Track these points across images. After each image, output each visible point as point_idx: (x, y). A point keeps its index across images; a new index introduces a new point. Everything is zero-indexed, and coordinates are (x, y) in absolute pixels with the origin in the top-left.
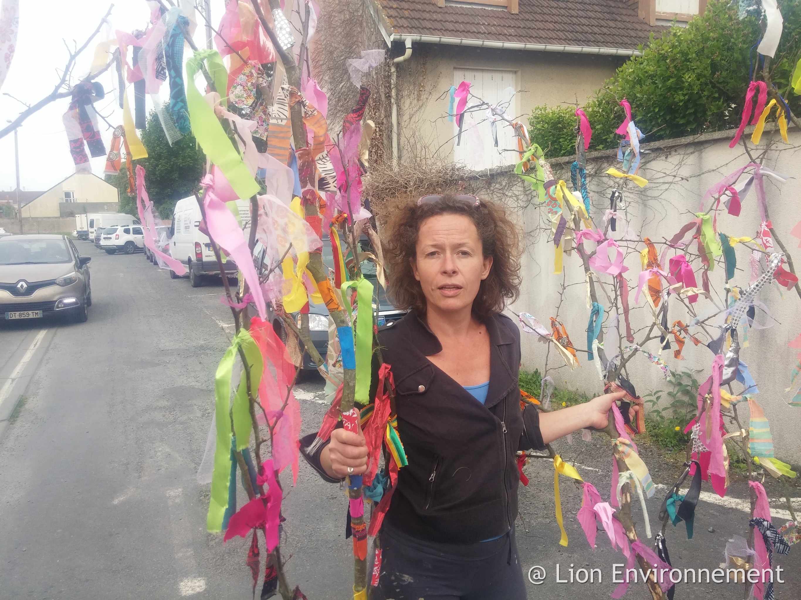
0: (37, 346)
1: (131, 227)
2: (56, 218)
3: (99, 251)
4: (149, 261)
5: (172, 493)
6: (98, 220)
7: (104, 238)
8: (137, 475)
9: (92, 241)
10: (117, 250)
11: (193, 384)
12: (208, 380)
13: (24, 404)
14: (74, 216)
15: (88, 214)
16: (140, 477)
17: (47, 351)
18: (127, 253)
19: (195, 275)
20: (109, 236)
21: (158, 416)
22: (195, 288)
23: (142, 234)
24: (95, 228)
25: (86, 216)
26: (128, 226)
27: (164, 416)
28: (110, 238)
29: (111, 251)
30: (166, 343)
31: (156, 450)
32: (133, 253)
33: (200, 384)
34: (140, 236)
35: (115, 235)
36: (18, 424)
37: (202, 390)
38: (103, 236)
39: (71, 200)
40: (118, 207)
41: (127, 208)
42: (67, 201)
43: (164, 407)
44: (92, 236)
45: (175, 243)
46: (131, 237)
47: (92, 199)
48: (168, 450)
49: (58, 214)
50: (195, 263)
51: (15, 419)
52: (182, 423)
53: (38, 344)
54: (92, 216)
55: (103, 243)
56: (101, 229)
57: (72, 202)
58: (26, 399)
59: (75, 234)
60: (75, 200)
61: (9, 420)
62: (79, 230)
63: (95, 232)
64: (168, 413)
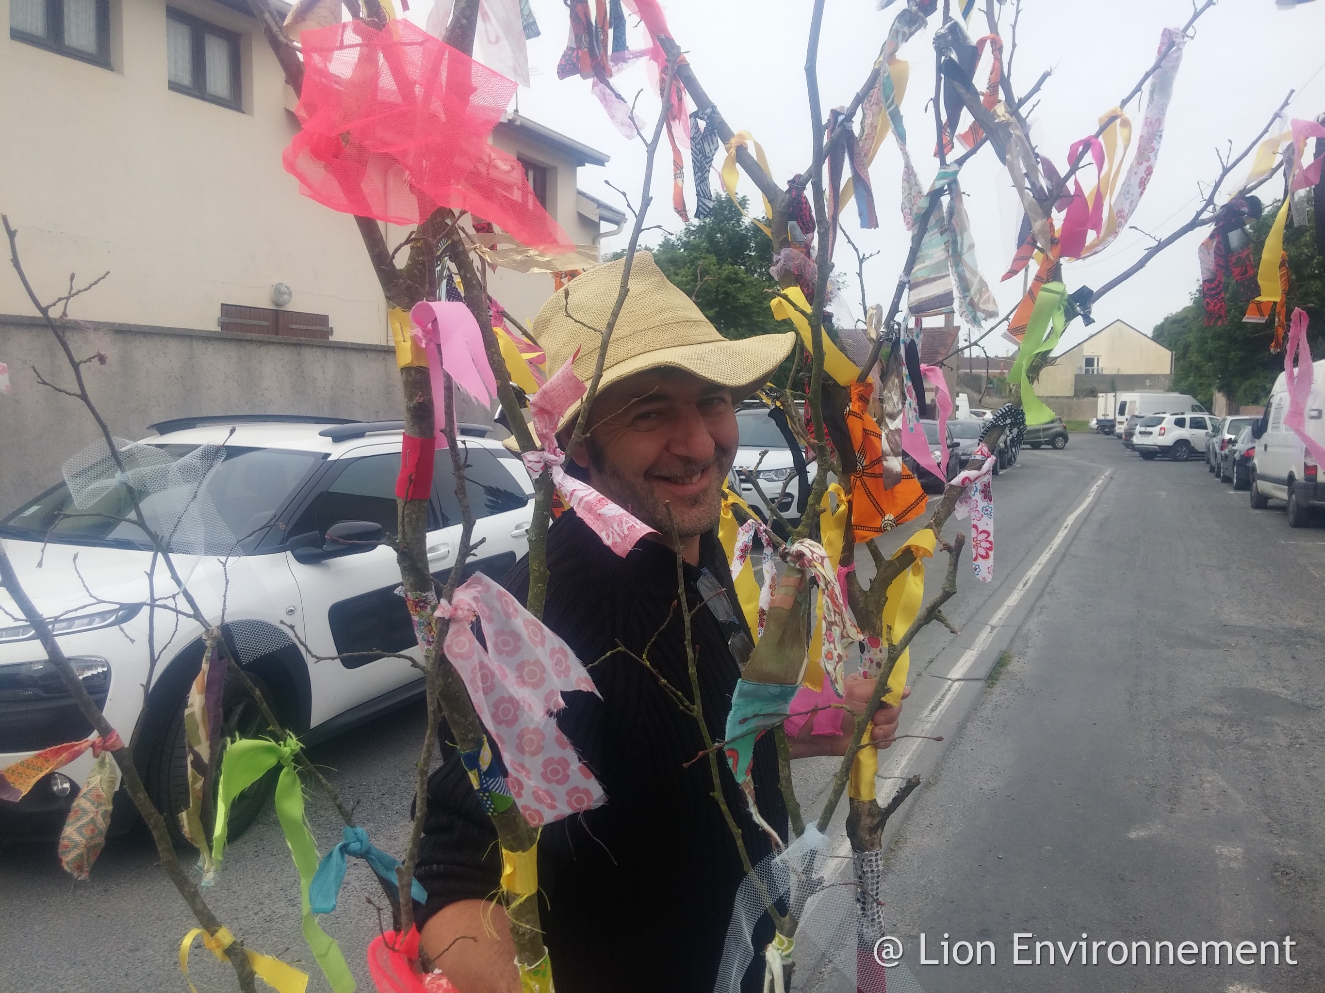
0: (1028, 585)
1: (1188, 416)
2: (1068, 397)
3: (1128, 452)
4: (1213, 474)
5: (1225, 851)
6: (1133, 402)
7: (1141, 433)
8: (1168, 806)
9: (1119, 437)
10: (1159, 453)
11: (1276, 689)
12: (1306, 689)
13: (1007, 664)
14: (1096, 396)
15: (1118, 394)
16: (1172, 811)
17: (1041, 596)
18: (1175, 459)
19: (1298, 505)
20: (1149, 429)
21: (1210, 728)
22: (1295, 529)
23: (1205, 428)
24: (1127, 416)
25: (1115, 396)
26: (1183, 414)
27: (1219, 729)
28: (1151, 433)
29: (1149, 454)
30: (1233, 615)
31: (1203, 778)
32: (1186, 460)
33: (1289, 693)
34: (1202, 432)
35: (1159, 427)
36: (997, 689)
37: (1293, 703)
38: (1139, 429)
39: (1093, 370)
40: (1167, 383)
41: (1184, 384)
42: (1087, 371)
43: (1221, 716)
44: (1120, 429)
45: (1266, 446)
46: (1185, 433)
47: (1128, 369)
48: (1222, 783)
49: (1071, 393)
50: (1299, 484)
51: (995, 682)
52: (1249, 748)
53: (1029, 583)
54: (1125, 396)
55: (1137, 440)
56: (1137, 417)
57: (1095, 372)
58: (1010, 657)
59: (1093, 423)
60: (1100, 371)
61: (986, 681)
62: (1100, 417)
63: (1126, 423)
64: (1226, 727)
